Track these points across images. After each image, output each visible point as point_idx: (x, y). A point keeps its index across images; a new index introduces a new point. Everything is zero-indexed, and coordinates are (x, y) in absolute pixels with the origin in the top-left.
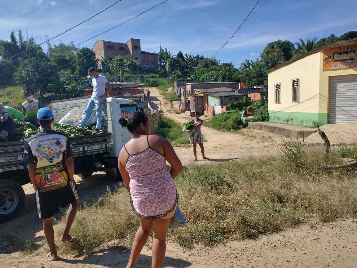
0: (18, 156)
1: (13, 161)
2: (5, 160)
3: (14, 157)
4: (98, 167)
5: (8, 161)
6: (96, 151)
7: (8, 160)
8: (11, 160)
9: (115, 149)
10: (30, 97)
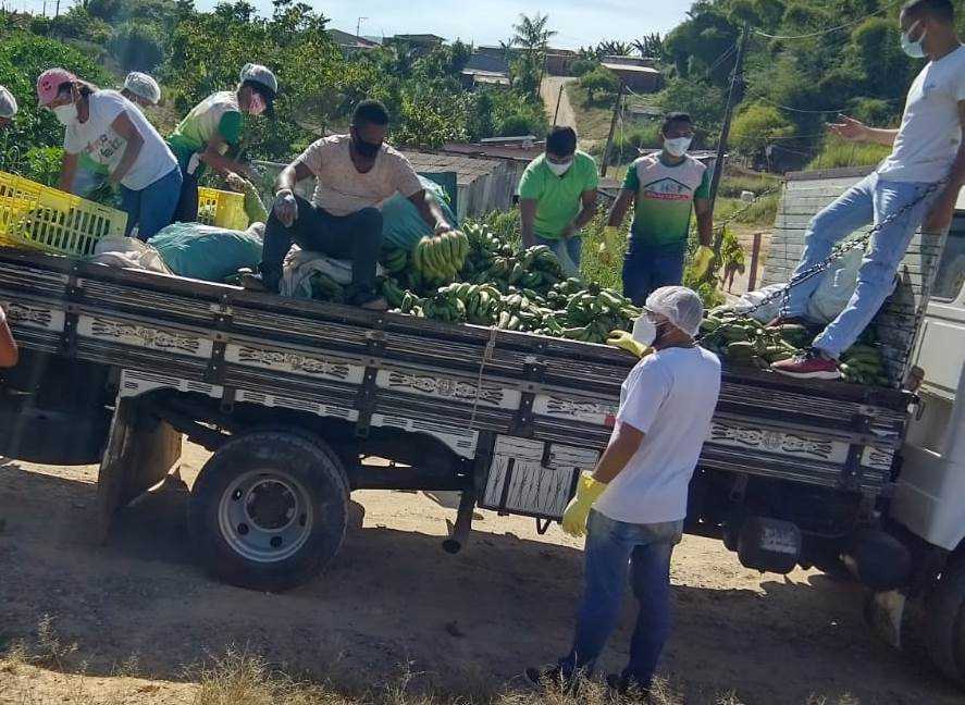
0: (349, 366)
1: (320, 380)
2: (295, 368)
3: (333, 366)
4: (767, 547)
5: (305, 373)
6: (764, 465)
7: (305, 370)
8: (317, 372)
9: (937, 494)
10: (674, 141)
